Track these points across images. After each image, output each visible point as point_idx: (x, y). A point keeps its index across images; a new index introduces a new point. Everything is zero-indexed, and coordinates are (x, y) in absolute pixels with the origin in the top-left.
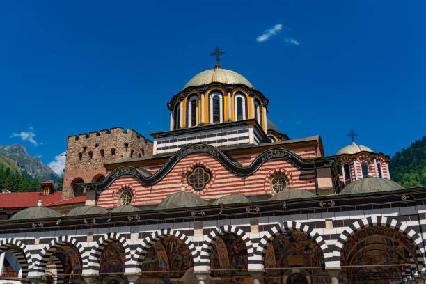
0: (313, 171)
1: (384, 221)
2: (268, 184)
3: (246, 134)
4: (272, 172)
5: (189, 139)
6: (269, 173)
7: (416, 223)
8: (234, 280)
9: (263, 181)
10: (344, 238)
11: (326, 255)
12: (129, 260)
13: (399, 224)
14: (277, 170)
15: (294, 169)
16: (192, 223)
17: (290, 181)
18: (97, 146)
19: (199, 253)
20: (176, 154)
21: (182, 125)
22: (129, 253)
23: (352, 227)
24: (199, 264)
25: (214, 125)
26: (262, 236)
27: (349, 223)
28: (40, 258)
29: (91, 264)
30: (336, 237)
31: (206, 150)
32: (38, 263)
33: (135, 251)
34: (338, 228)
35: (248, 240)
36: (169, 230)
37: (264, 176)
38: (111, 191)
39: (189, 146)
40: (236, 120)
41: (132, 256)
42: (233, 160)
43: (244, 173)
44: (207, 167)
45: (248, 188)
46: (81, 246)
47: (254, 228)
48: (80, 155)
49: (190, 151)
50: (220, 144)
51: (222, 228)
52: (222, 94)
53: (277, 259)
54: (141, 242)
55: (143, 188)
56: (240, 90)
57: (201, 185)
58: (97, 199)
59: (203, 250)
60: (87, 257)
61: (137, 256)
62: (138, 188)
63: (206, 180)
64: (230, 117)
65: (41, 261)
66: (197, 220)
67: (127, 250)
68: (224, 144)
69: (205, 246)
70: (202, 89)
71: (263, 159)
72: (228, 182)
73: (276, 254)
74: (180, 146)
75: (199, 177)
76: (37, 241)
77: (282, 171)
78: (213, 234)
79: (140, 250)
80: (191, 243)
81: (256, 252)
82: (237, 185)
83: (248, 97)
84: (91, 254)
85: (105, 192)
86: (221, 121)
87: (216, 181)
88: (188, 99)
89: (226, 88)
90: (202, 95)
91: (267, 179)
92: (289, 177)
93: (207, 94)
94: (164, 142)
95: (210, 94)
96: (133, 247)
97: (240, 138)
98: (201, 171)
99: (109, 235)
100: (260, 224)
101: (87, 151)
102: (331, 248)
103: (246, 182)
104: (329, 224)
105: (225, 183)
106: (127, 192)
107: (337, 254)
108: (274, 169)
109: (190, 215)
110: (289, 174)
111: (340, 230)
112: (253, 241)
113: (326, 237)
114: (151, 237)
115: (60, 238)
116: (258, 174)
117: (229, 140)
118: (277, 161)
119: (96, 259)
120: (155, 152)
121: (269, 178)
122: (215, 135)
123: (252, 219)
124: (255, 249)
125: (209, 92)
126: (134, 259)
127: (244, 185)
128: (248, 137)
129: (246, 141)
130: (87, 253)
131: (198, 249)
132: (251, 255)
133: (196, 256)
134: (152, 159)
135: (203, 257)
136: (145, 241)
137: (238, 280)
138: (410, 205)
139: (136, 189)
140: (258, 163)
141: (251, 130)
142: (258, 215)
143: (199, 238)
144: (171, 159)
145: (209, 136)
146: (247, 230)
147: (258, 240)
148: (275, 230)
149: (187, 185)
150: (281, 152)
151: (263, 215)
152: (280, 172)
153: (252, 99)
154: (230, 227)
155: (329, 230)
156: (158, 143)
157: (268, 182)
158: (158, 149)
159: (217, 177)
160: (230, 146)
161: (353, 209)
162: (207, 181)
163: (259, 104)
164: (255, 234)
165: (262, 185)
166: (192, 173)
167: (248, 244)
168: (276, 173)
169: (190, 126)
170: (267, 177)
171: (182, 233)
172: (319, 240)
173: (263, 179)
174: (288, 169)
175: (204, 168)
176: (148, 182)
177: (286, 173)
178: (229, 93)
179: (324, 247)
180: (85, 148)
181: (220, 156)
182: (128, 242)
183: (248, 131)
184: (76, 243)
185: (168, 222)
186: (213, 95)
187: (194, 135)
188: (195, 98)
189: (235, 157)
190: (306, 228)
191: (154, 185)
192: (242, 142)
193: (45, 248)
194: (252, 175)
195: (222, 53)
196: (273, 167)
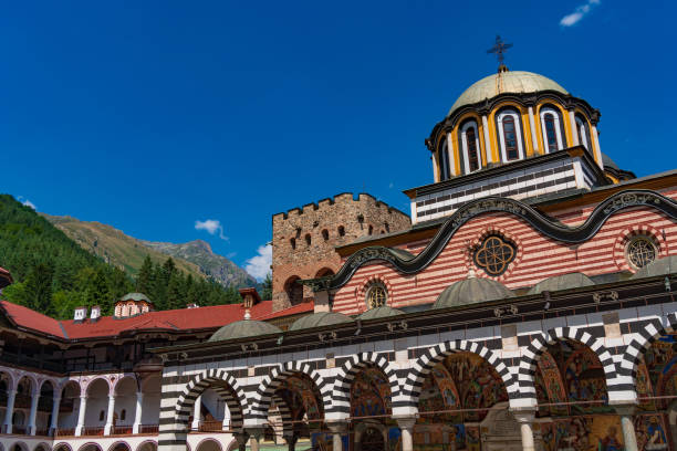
2: (621, 254)
3: (569, 173)
4: (626, 232)
5: (469, 193)
6: (621, 235)
8: (577, 421)
9: (610, 249)
12: (397, 394)
14: (636, 228)
15: (668, 222)
16: (498, 328)
17: (663, 245)
18: (316, 225)
19: (515, 377)
20: (452, 219)
21: (454, 172)
22: (396, 383)
24: (518, 395)
25: (510, 165)
26: (628, 343)
28: (259, 397)
29: (336, 403)
31: (501, 206)
32: (256, 405)
33: (405, 379)
35: (602, 349)
36: (458, 342)
37: (612, 241)
38: (353, 289)
39: (471, 204)
40: (547, 152)
41: (401, 387)
42: (552, 219)
43: (574, 238)
44: (507, 235)
45: (586, 263)
46: (317, 376)
47: (612, 329)
48: (293, 242)
49: (474, 211)
50: (524, 195)
51: (552, 332)
52: (518, 112)
53: (652, 383)
54: (413, 364)
55: (403, 280)
56: (547, 101)
57: (500, 266)
58: (331, 302)
59: (522, 371)
60: (329, 393)
61: (409, 388)
62: (395, 281)
63: (507, 257)
64: (536, 147)
65: (261, 402)
66: (504, 322)
67: (393, 379)
68: (531, 194)
69: (526, 366)
70: (482, 108)
71: (606, 211)
72: (546, 257)
73: (651, 374)
74: (455, 206)
75: (494, 254)
76: (251, 371)
77: (645, 228)
78: (537, 344)
79: (413, 377)
80: (498, 361)
81: (620, 370)
82: (563, 261)
83: (564, 112)
84: (336, 388)
85: (343, 290)
86: (521, 157)
88: (460, 128)
89: (523, 101)
90: (484, 118)
91: (618, 246)
92: (660, 238)
93: (492, 116)
94: (428, 203)
95: (497, 113)
96: (402, 373)
97: (559, 182)
98: (497, 243)
99: (360, 356)
100: (622, 321)
101: (303, 235)
103: (579, 254)
105: (542, 258)
106: (377, 288)
108: (629, 227)
109: (491, 314)
110: (658, 233)
112: (613, 351)
114: (429, 355)
115: (285, 365)
116: (600, 239)
117: (540, 186)
118: (633, 211)
119: (343, 395)
120: (415, 220)
121: (622, 243)
122: (514, 182)
123: (606, 313)
124: (618, 365)
125: (494, 111)
126: (406, 392)
127: (577, 258)
128: (572, 178)
129: (571, 184)
130: (329, 387)
131: (514, 370)
132: (613, 375)
133: (511, 382)
134: (412, 232)
135: (523, 384)
136: (420, 362)
137: (585, 420)
139: (392, 282)
140: (599, 218)
141: (577, 165)
142: (616, 306)
143: (511, 352)
144: (443, 227)
145: (503, 184)
146: (598, 333)
147: (622, 350)
148: (652, 330)
149: (475, 267)
150: (639, 196)
151: (626, 305)
152: (640, 231)
153: (572, 114)
154: (566, 331)
156: (418, 205)
157: (620, 250)
158: (419, 215)
159: (526, 249)
160: (541, 196)
162: (509, 258)
163: (584, 121)
164: (613, 338)
165: (610, 256)
166: (481, 247)
168: (633, 232)
169: (468, 172)
170: (617, 241)
171: (481, 345)
173: (611, 246)
174: (654, 226)
175: (502, 237)
176: (409, 269)
177: (654, 232)
178: (530, 109)
180: (299, 230)
181: (528, 215)
182: (393, 366)
183: (571, 167)
184: (310, 371)
185: (454, 329)
186: (503, 115)
187: (476, 186)
188: (471, 124)
189: (553, 214)
191: (420, 272)
192: (563, 186)
193: (264, 382)
194: (589, 240)
195: (507, 46)
196: (627, 223)
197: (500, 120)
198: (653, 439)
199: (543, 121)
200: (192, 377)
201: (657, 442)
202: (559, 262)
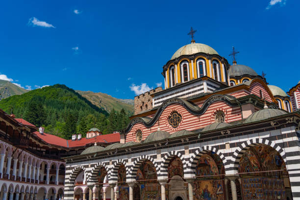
0: (239, 108)
1: (261, 141)
2: (213, 119)
4: (215, 111)
5: (171, 95)
6: (213, 112)
7: (280, 141)
8: (196, 183)
9: (210, 118)
10: (235, 154)
11: (226, 167)
12: (128, 174)
13: (270, 143)
14: (218, 109)
15: (228, 107)
16: (156, 151)
17: (226, 116)
18: (149, 101)
19: (160, 169)
20: (161, 107)
21: (167, 87)
22: (127, 170)
23: (241, 147)
24: (160, 175)
25: (185, 83)
26: (190, 157)
27: (239, 144)
29: (112, 177)
30: (231, 154)
32: (90, 178)
33: (130, 169)
34: (233, 148)
35: (183, 159)
36: (145, 156)
37: (210, 114)
38: (132, 133)
39: (167, 100)
40: (199, 77)
41: (129, 172)
42: (195, 105)
43: (199, 113)
44: (179, 112)
45: (202, 123)
46: (107, 168)
47: (187, 151)
48: (141, 107)
49: (168, 103)
50: (187, 96)
51: (170, 153)
52: (188, 62)
54: (132, 164)
55: (147, 129)
56: (199, 57)
57: (176, 124)
58: (125, 138)
59: (162, 167)
60: (110, 174)
61: (131, 172)
62: (145, 130)
64: (193, 77)
65: (92, 177)
66: (158, 149)
67: (127, 169)
68: (190, 95)
69: (162, 164)
70: (175, 62)
71: (209, 103)
72: (191, 121)
75: (175, 119)
76: (90, 166)
77: (221, 109)
78: (166, 157)
79: (132, 168)
80: (155, 163)
81: (188, 167)
82: (195, 122)
83: (207, 60)
84: (112, 172)
85: (129, 134)
86: (189, 80)
87: (184, 121)
88: (170, 69)
90: (176, 65)
91: (212, 116)
92: (225, 113)
93: (179, 64)
94: (158, 99)
95: (181, 63)
96: (129, 167)
97: (199, 90)
98: (176, 115)
100: (190, 149)
102: (229, 162)
103: (200, 120)
104: (228, 146)
105: (189, 121)
106: (139, 132)
107: (232, 165)
108: (216, 109)
109: (154, 146)
110: (225, 111)
111: (234, 150)
112: (186, 160)
113: (226, 155)
114: (137, 161)
115: (99, 163)
116: (207, 113)
117: (193, 92)
118: (218, 103)
119: (114, 174)
120: (154, 106)
121: (214, 115)
122: (184, 90)
123: (185, 146)
124: (187, 165)
125: (179, 62)
126: (130, 174)
127: (199, 121)
128: (203, 89)
129: (202, 91)
130: (110, 172)
131: (159, 166)
132: (185, 168)
133: (158, 170)
134: (152, 111)
135: (162, 171)
136: (134, 163)
138: (277, 128)
139: (144, 130)
140: (206, 105)
141: (205, 84)
142: (188, 144)
143: (159, 159)
144: (158, 110)
145: (181, 91)
146: (183, 153)
147: (189, 159)
148: (197, 152)
149: (169, 125)
150: (219, 97)
151: (191, 143)
153: (210, 61)
154: (174, 152)
155: (228, 150)
156: (155, 100)
157: (213, 118)
158: (155, 104)
159: (184, 118)
160: (193, 96)
161: (241, 134)
162: (179, 121)
163: (218, 62)
164: (187, 155)
166: (171, 117)
167: (184, 161)
168: (217, 111)
169: (172, 86)
170: (212, 115)
171: (151, 157)
172: (222, 157)
173: (210, 116)
174: (224, 108)
175: (177, 113)
176: (148, 126)
177: (224, 111)
178: (192, 61)
179: (224, 161)
180: (143, 103)
182: (127, 164)
183: (202, 85)
184: (105, 166)
185: (144, 151)
186: (183, 64)
188: (173, 67)
189: (196, 103)
190: (214, 150)
191: (152, 126)
192: (200, 92)
193: (93, 169)
194: (203, 114)
195: (195, 32)
196: (215, 107)
197: (182, 65)
198: (219, 190)
199: (198, 65)
200: (74, 168)
201: (220, 191)
202: (194, 123)
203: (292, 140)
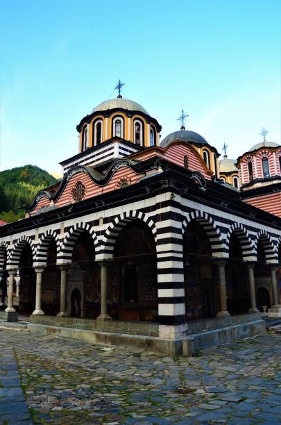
1: (134, 214)
3: (112, 151)
4: (119, 180)
6: (117, 182)
7: (154, 213)
10: (108, 232)
11: (97, 249)
12: (8, 259)
13: (143, 216)
14: (122, 178)
16: (35, 229)
19: (36, 253)
20: (66, 177)
22: (8, 255)
23: (114, 222)
26: (65, 236)
27: (112, 219)
30: (103, 233)
31: (82, 170)
34: (106, 224)
35: (58, 240)
36: (25, 237)
41: (10, 257)
43: (102, 184)
47: (62, 230)
49: (74, 172)
50: (97, 163)
51: (47, 232)
52: (102, 120)
54: (13, 246)
56: (116, 114)
57: (80, 199)
59: (38, 250)
67: (8, 253)
68: (99, 162)
69: (39, 247)
70: (87, 120)
71: (113, 170)
77: (125, 178)
78: (43, 237)
79: (12, 252)
80: (33, 245)
81: (61, 250)
83: (126, 118)
87: (88, 194)
90: (88, 124)
91: (116, 187)
92: (129, 183)
93: (91, 123)
96: (10, 250)
97: (109, 155)
98: (80, 187)
100: (65, 227)
102: (101, 243)
103: (103, 192)
104: (101, 221)
105: (92, 194)
107: (102, 247)
108: (120, 178)
110: (129, 180)
111: (106, 226)
113: (98, 233)
114: (17, 242)
116: (111, 184)
117: (102, 158)
118: (123, 170)
121: (118, 186)
122: (94, 156)
123: (61, 222)
124: (61, 247)
126: (10, 259)
129: (112, 157)
131: (36, 249)
132: (59, 252)
133: (34, 255)
135: (37, 255)
140: (110, 173)
142: (64, 219)
143: (36, 241)
146: (58, 232)
147: (63, 240)
148: (71, 230)
151: (67, 219)
154: (50, 231)
156: (65, 170)
159: (88, 190)
160: (103, 163)
161: (116, 205)
162: (83, 194)
164: (62, 235)
166: (75, 189)
167: (58, 243)
168: (121, 180)
170: (116, 185)
171: (30, 237)
172: (94, 236)
173: (114, 187)
174: (128, 176)
175: (82, 184)
178: (107, 118)
179: (96, 242)
182: (9, 247)
183: (112, 148)
185: (24, 230)
186: (97, 123)
190: (88, 227)
192: (109, 158)
194: (107, 185)
196: (120, 176)
197: (96, 125)
199: (114, 124)
203: (165, 211)
